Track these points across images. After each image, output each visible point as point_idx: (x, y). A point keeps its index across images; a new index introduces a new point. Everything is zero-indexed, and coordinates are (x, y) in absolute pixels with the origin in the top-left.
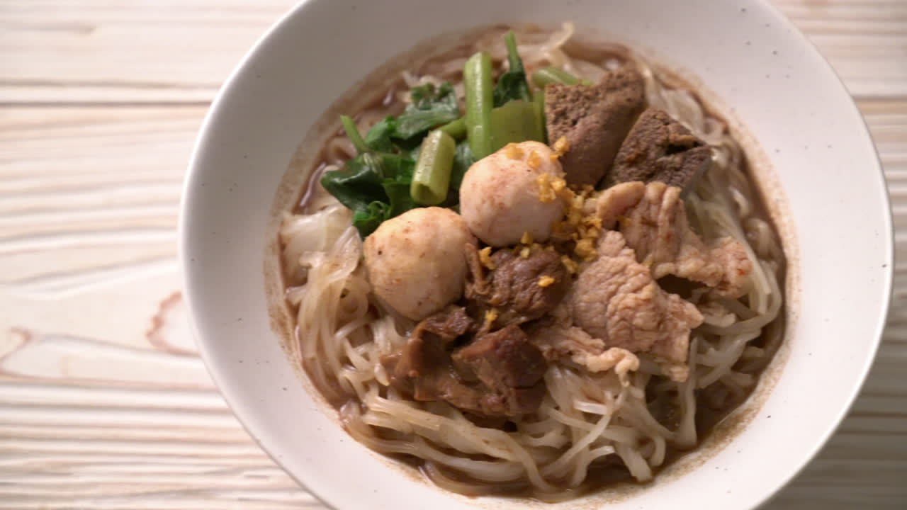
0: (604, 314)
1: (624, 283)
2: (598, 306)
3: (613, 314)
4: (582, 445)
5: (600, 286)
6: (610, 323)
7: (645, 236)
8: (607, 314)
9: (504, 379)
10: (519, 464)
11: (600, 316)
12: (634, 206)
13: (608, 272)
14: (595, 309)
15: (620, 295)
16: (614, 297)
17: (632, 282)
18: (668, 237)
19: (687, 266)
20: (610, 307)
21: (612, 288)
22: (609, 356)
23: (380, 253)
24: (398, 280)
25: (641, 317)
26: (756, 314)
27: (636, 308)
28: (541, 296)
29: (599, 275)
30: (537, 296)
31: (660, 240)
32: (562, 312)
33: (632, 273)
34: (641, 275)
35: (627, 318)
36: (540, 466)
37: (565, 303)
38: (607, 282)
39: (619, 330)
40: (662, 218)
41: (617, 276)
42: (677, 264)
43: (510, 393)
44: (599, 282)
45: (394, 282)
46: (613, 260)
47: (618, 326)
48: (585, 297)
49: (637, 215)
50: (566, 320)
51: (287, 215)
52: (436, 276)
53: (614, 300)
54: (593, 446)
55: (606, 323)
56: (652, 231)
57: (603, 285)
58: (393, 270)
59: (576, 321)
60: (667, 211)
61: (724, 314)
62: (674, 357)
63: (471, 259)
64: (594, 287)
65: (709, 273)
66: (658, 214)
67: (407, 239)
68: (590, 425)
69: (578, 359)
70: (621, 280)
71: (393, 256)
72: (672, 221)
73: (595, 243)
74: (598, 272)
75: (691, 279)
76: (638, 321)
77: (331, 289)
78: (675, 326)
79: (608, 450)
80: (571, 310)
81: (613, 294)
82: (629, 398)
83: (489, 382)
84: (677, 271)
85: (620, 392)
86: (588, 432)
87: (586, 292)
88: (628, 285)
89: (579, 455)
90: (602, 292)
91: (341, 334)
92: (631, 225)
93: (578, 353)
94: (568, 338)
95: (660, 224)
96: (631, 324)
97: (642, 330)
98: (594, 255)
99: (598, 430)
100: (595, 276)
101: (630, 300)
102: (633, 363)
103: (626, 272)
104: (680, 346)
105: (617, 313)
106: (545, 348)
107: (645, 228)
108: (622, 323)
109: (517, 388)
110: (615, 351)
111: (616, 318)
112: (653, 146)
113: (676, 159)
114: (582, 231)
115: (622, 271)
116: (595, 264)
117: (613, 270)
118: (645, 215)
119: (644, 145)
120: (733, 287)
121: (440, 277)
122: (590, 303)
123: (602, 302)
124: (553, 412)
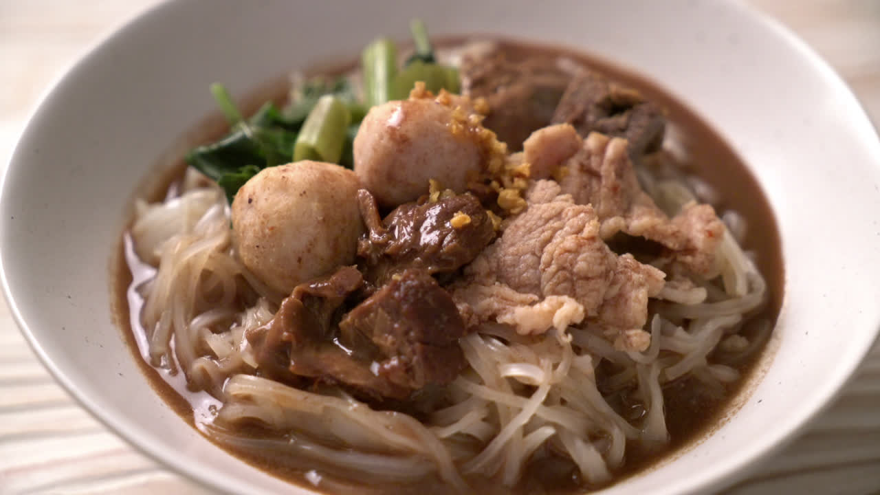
0: (536, 269)
1: (561, 228)
2: (529, 258)
3: (549, 265)
4: (511, 429)
5: (531, 236)
6: (545, 276)
7: (585, 187)
8: (542, 266)
9: (407, 333)
10: (428, 459)
11: (531, 271)
12: (571, 155)
13: (540, 218)
14: (524, 261)
15: (557, 240)
16: (550, 244)
17: (572, 223)
18: (615, 189)
19: (641, 221)
20: (545, 258)
21: (547, 234)
22: (545, 306)
23: (250, 201)
24: (272, 228)
25: (585, 260)
26: (733, 296)
27: (576, 251)
28: (455, 238)
29: (528, 225)
30: (448, 238)
31: (604, 190)
32: (482, 265)
33: (570, 214)
34: (582, 215)
35: (567, 265)
36: (458, 464)
37: (487, 258)
38: (540, 229)
39: (558, 284)
40: (606, 169)
41: (551, 222)
42: (629, 220)
43: (414, 352)
44: (530, 231)
45: (267, 231)
46: (544, 206)
47: (555, 280)
48: (511, 250)
49: (574, 164)
50: (489, 274)
51: (141, 205)
52: (320, 218)
53: (549, 248)
54: (527, 429)
55: (539, 279)
56: (594, 183)
57: (536, 234)
58: (265, 217)
59: (501, 275)
60: (612, 162)
61: (691, 288)
62: (630, 315)
63: (365, 208)
64: (523, 236)
65: (670, 231)
66: (601, 163)
67: (284, 177)
68: (522, 399)
69: (505, 318)
70: (556, 224)
71: (266, 199)
72: (619, 175)
73: (523, 194)
74: (527, 222)
75: (647, 237)
76: (581, 265)
77: (189, 268)
78: (629, 279)
79: (549, 432)
80: (494, 265)
81: (549, 241)
82: (573, 371)
83: (387, 341)
84: (627, 227)
85: (562, 359)
86: (520, 410)
87: (513, 245)
88: (567, 228)
89: (508, 444)
90: (533, 241)
91: (197, 322)
92: (567, 174)
93: (504, 312)
94: (492, 295)
95: (602, 173)
96: (572, 274)
97: (587, 278)
98: (521, 205)
99: (533, 406)
100: (524, 226)
101: (570, 242)
102: (576, 310)
103: (563, 215)
104: (638, 300)
105: (553, 262)
106: (462, 307)
107: (585, 178)
108: (560, 273)
109: (423, 343)
110: (551, 300)
111: (553, 268)
112: (591, 107)
113: (621, 120)
114: (506, 180)
115: (558, 215)
116: (523, 215)
117: (545, 215)
118: (586, 163)
119: (580, 108)
120: (701, 253)
121: (324, 220)
122: (518, 255)
123: (534, 254)
124: (473, 388)
